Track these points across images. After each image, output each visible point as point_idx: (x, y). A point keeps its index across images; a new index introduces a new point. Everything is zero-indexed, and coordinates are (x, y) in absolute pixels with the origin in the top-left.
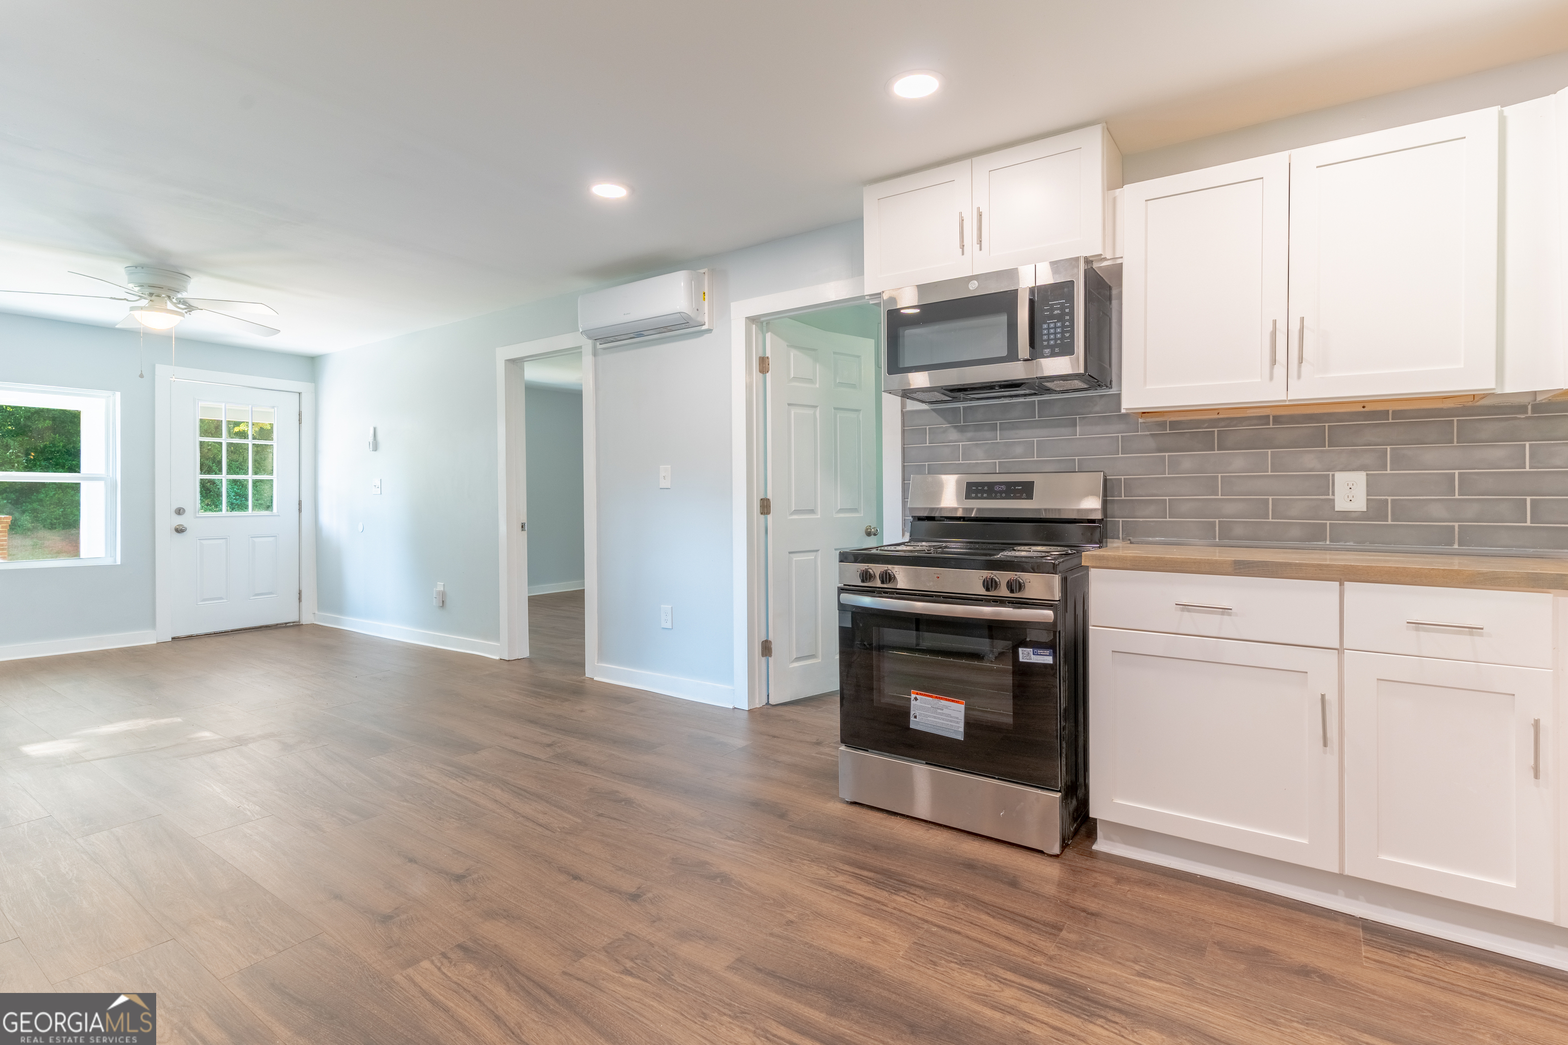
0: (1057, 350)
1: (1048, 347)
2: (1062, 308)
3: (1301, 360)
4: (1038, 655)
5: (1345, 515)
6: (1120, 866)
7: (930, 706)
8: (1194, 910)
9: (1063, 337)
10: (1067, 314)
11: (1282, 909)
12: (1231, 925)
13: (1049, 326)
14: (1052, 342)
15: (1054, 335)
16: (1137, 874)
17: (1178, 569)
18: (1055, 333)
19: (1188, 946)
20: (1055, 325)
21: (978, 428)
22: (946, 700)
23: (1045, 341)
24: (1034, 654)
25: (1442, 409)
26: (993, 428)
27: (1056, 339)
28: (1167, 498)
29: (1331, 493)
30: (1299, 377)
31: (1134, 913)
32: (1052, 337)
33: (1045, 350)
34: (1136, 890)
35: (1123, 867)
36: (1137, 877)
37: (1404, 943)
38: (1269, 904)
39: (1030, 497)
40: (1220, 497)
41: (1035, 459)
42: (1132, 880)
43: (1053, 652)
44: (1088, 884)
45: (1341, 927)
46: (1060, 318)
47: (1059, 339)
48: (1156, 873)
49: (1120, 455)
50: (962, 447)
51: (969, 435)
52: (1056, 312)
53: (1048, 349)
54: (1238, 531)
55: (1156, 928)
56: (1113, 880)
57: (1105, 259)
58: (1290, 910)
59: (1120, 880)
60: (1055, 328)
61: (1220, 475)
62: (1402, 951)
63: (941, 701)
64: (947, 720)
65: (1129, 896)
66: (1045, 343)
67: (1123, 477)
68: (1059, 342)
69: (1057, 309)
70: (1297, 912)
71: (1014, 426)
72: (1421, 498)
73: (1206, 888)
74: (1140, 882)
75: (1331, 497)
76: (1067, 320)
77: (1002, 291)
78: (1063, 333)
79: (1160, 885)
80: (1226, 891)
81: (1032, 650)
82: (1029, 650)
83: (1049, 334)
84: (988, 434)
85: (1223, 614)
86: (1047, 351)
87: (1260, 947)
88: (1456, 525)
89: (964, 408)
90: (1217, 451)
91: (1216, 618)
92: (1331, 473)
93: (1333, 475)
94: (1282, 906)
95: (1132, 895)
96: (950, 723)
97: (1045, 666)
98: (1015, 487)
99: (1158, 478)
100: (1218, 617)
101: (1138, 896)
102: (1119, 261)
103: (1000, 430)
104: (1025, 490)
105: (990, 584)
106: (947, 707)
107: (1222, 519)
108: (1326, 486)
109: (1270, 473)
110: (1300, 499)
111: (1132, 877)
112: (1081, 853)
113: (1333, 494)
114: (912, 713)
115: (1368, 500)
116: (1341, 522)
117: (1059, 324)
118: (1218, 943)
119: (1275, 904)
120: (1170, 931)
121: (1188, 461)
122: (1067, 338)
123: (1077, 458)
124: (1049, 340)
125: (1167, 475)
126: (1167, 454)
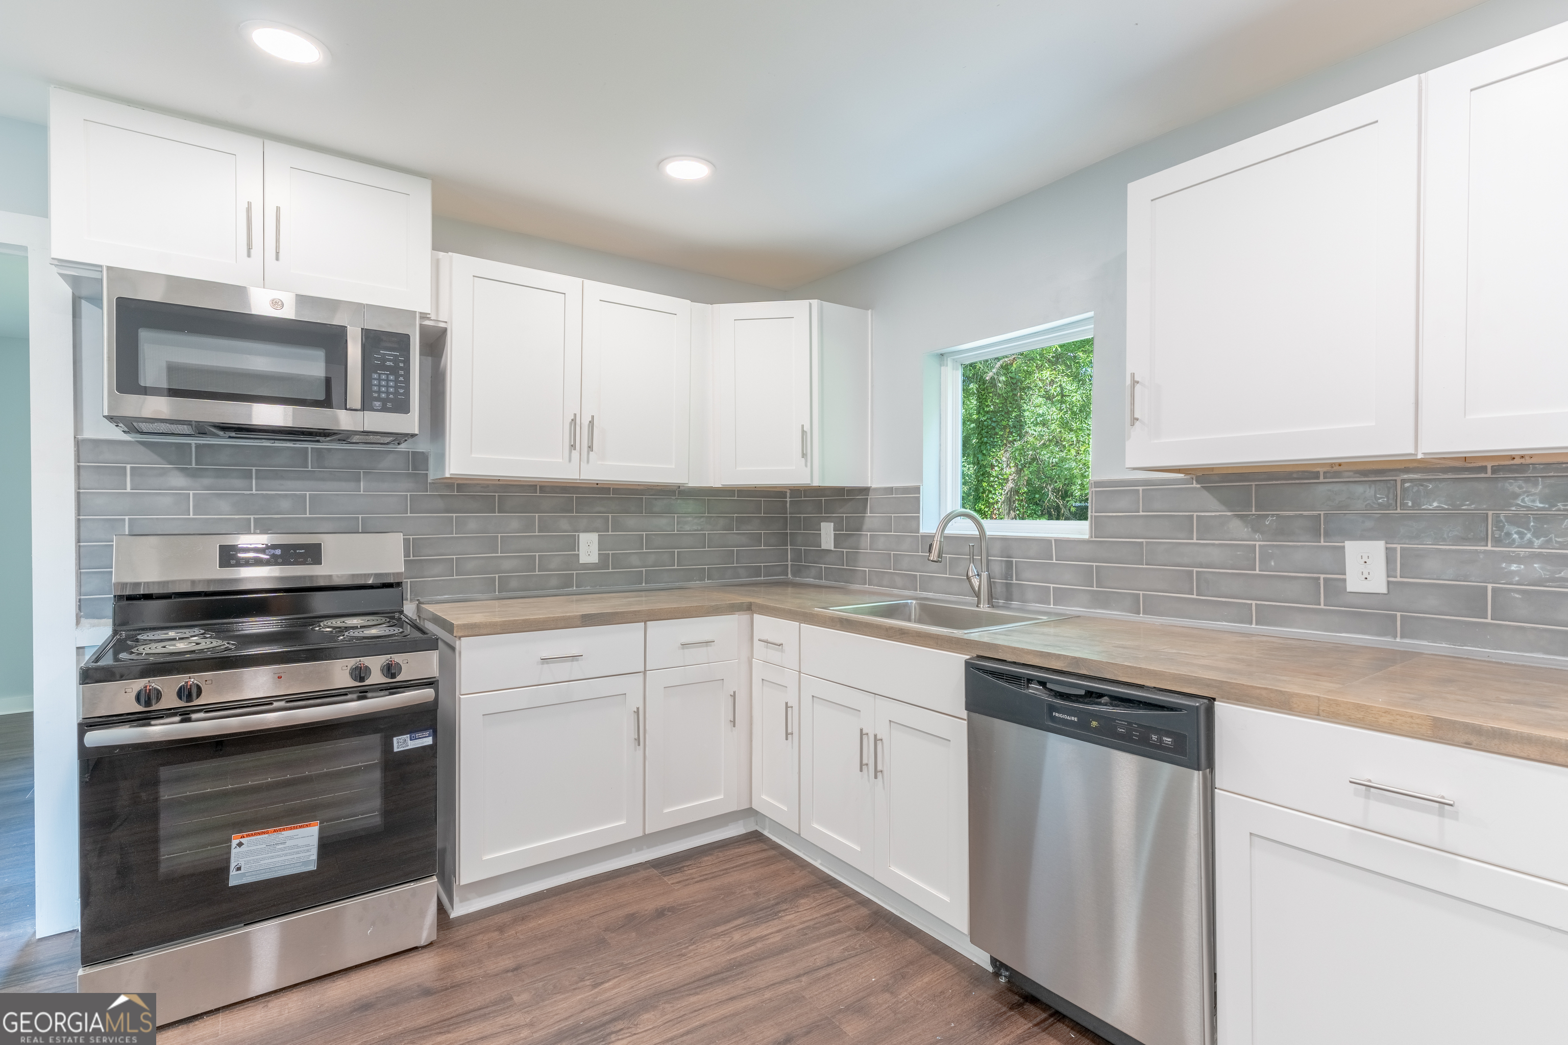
0: (389, 405)
1: (378, 399)
2: (396, 360)
3: (590, 448)
4: (416, 739)
5: (586, 566)
6: (487, 918)
7: (265, 846)
8: (569, 917)
9: (396, 393)
10: (401, 368)
11: (609, 882)
12: (598, 912)
13: (379, 376)
14: (383, 395)
15: (386, 388)
16: (506, 917)
17: (541, 627)
18: (387, 386)
19: (595, 944)
20: (388, 377)
21: (221, 474)
22: (291, 829)
23: (375, 392)
24: (411, 740)
25: (638, 489)
26: (248, 475)
27: (388, 393)
28: (454, 557)
29: (577, 550)
30: (588, 462)
31: (540, 947)
32: (383, 389)
33: (375, 403)
34: (520, 929)
35: (490, 918)
36: (509, 919)
37: (675, 864)
38: (600, 884)
39: (317, 560)
40: (499, 555)
41: (308, 515)
42: (508, 923)
43: (433, 732)
44: (482, 949)
45: (643, 874)
46: (394, 370)
47: (391, 393)
48: (517, 907)
49: (409, 515)
50: (193, 498)
51: (207, 481)
52: (388, 363)
53: (379, 401)
54: (514, 584)
55: (565, 947)
56: (497, 933)
57: (429, 319)
58: (614, 880)
59: (501, 929)
60: (387, 380)
61: (499, 535)
62: (680, 869)
63: (283, 833)
64: (290, 854)
65: (521, 937)
66: (375, 395)
67: (411, 537)
68: (391, 396)
69: (390, 360)
70: (618, 879)
71: (277, 475)
72: (627, 551)
73: (558, 897)
74: (515, 921)
75: (577, 552)
76: (401, 375)
77: (319, 321)
78: (396, 387)
79: (530, 914)
80: (571, 891)
81: (409, 735)
82: (405, 736)
83: (379, 386)
84: (238, 482)
85: (572, 661)
86: (377, 404)
87: (627, 915)
88: (644, 569)
89: (198, 446)
90: (498, 513)
91: (567, 665)
92: (577, 534)
93: (578, 535)
94: (607, 880)
95: (522, 934)
96: (295, 856)
97: (424, 748)
98: (295, 551)
99: (446, 537)
100: (569, 664)
101: (527, 933)
102: (442, 325)
103: (256, 478)
104: (312, 554)
105: (360, 674)
106: (291, 838)
107: (501, 575)
108: (573, 545)
109: (537, 534)
110: (556, 555)
111: (506, 920)
112: (446, 928)
113: (578, 551)
114: (233, 865)
115: (599, 554)
116: (583, 572)
117: (392, 378)
118: (606, 929)
119: (603, 881)
120: (574, 943)
121: (473, 522)
122: (401, 394)
123: (360, 516)
124: (379, 392)
125: (454, 535)
126: (454, 515)
